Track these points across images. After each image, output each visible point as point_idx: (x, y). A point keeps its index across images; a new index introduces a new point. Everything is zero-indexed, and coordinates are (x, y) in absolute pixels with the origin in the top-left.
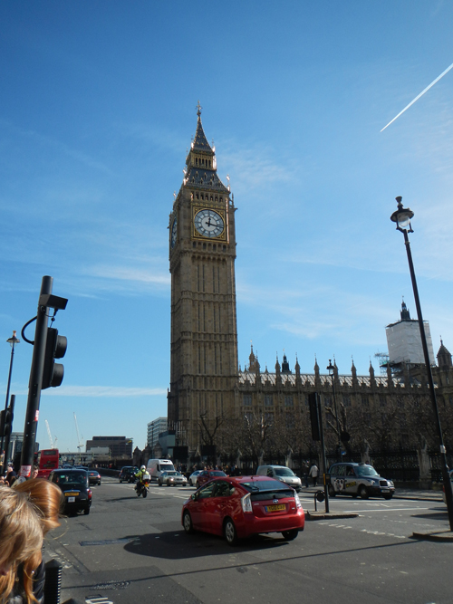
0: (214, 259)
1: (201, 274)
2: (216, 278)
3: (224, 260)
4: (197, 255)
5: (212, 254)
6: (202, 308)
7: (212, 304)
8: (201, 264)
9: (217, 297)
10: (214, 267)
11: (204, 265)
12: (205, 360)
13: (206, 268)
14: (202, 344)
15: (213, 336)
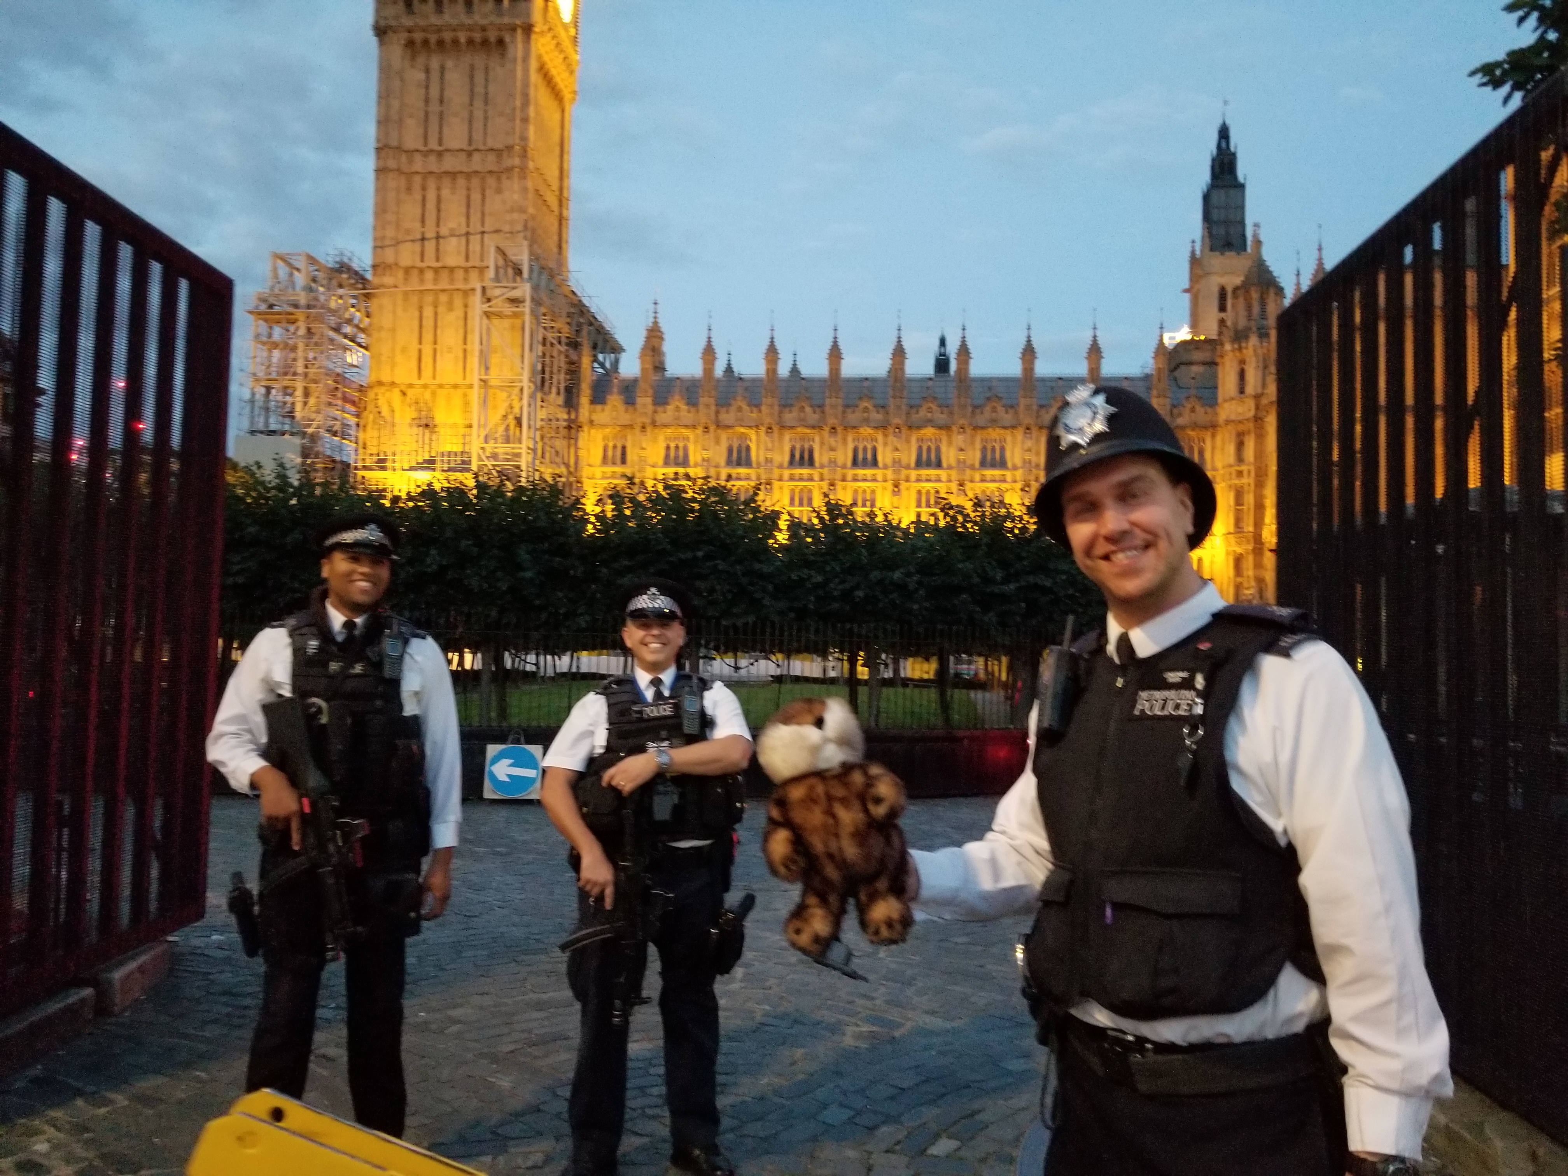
0: (470, 42)
1: (434, 92)
2: (478, 103)
3: (501, 42)
4: (418, 36)
5: (461, 26)
6: (431, 195)
7: (461, 182)
8: (435, 63)
9: (476, 157)
10: (472, 67)
11: (442, 69)
12: (435, 343)
13: (448, 76)
14: (429, 298)
15: (460, 274)
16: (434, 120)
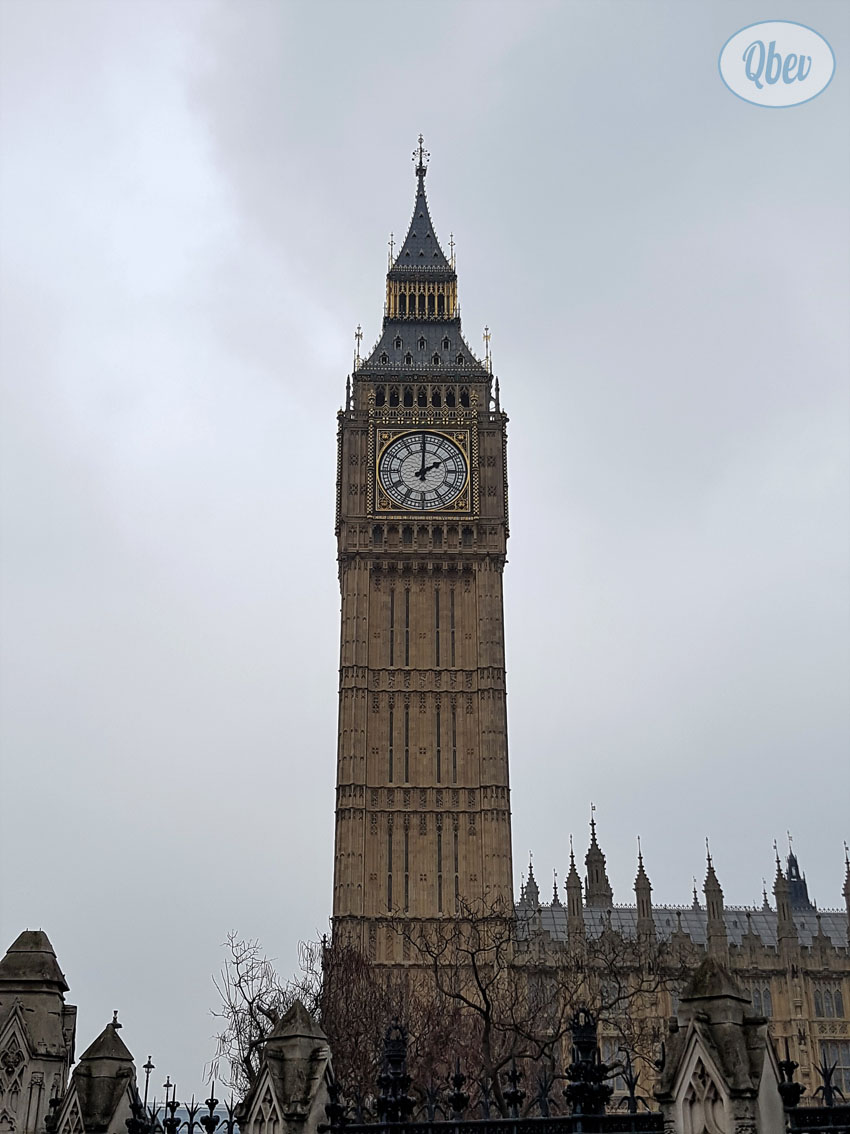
0: (437, 569)
1: (399, 613)
2: (444, 625)
3: (468, 570)
4: (385, 563)
5: (430, 555)
6: (399, 713)
7: (430, 701)
8: (400, 586)
9: (445, 677)
10: (437, 591)
11: (408, 591)
12: (407, 869)
13: (412, 599)
14: (399, 821)
15: (431, 796)
16: (399, 639)
